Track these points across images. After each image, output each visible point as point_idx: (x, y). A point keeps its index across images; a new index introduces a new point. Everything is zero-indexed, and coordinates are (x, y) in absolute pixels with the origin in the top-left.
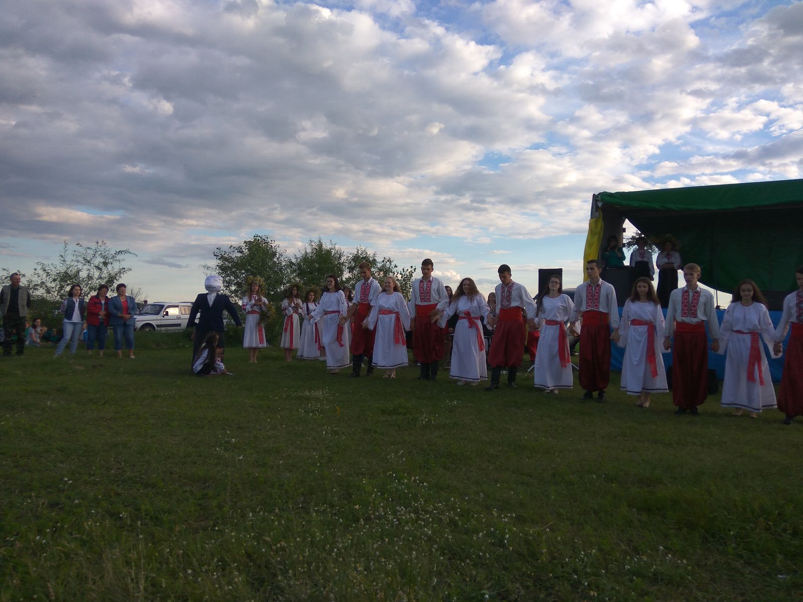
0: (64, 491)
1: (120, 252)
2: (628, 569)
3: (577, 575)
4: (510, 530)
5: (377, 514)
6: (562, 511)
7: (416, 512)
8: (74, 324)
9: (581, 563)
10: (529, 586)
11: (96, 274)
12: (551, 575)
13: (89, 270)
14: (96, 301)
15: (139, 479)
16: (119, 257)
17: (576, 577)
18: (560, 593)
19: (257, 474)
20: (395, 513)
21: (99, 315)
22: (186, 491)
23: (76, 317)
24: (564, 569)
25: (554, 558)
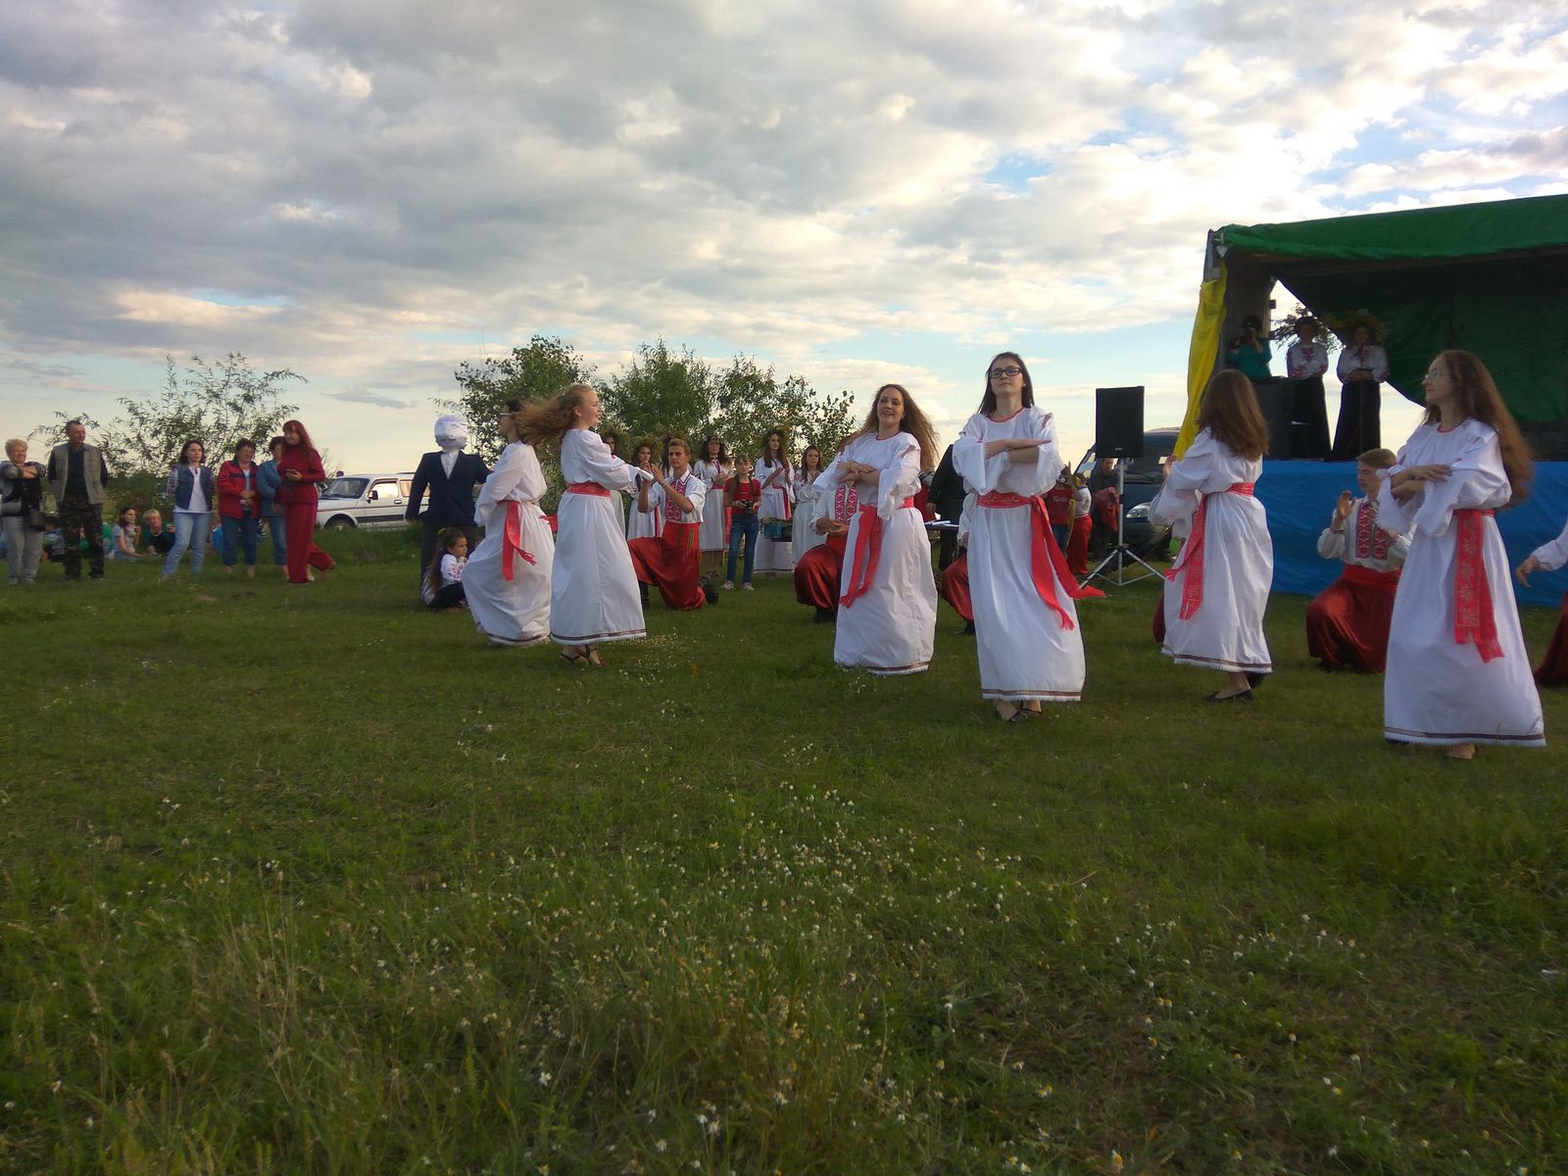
0: (164, 822)
1: (276, 374)
2: (1240, 959)
3: (1135, 967)
4: (1010, 886)
5: (755, 858)
6: (1117, 851)
7: (830, 853)
8: (195, 516)
9: (1145, 946)
10: (1039, 989)
11: (233, 420)
12: (1084, 967)
13: (217, 411)
14: (235, 471)
15: (307, 799)
16: (275, 384)
17: (1133, 972)
18: (1099, 1002)
19: (529, 788)
20: (788, 856)
21: (241, 498)
22: (396, 820)
23: (197, 503)
24: (1111, 958)
25: (1091, 936)
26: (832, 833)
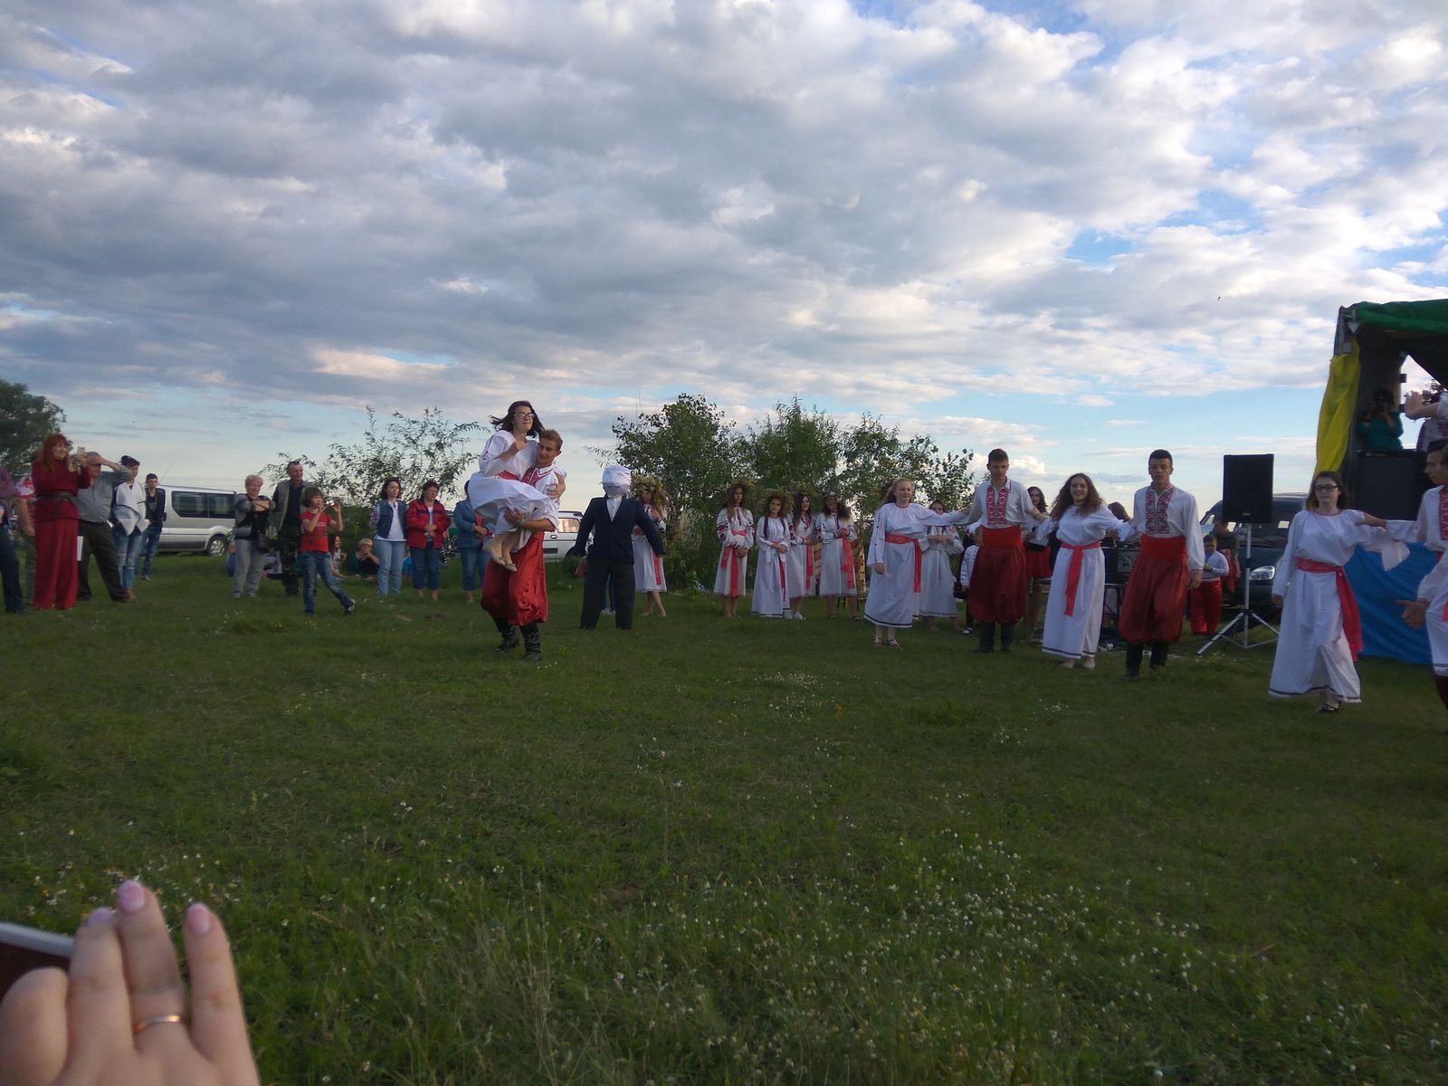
2: (1437, 1048)
3: (1332, 1049)
4: (1192, 956)
5: (930, 901)
6: (1290, 925)
7: (1002, 904)
8: (393, 544)
9: (1337, 1027)
10: (1235, 1062)
12: (1279, 1044)
15: (516, 810)
17: (1329, 1052)
20: (962, 904)
22: (594, 836)
24: (1304, 1036)
25: (1280, 1012)
26: (1002, 886)
